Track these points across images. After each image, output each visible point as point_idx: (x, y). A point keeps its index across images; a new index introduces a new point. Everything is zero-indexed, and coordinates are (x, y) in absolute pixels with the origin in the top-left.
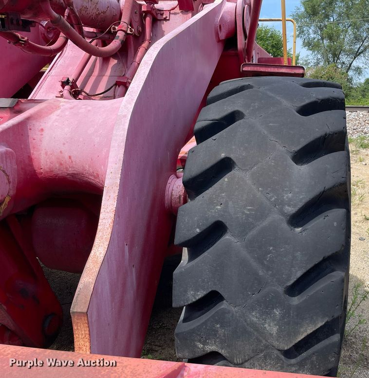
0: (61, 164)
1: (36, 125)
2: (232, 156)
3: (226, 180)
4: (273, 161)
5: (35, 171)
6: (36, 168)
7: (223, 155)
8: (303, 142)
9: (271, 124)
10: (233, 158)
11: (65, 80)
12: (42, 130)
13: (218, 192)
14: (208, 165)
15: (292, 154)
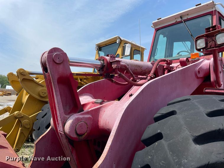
0: (106, 124)
1: (103, 109)
2: (163, 132)
3: (157, 144)
4: (182, 139)
5: (98, 125)
6: (99, 125)
7: (159, 131)
8: (202, 132)
9: (188, 119)
10: (163, 134)
11: (131, 94)
12: (105, 111)
13: (151, 149)
14: (151, 135)
15: (194, 137)
